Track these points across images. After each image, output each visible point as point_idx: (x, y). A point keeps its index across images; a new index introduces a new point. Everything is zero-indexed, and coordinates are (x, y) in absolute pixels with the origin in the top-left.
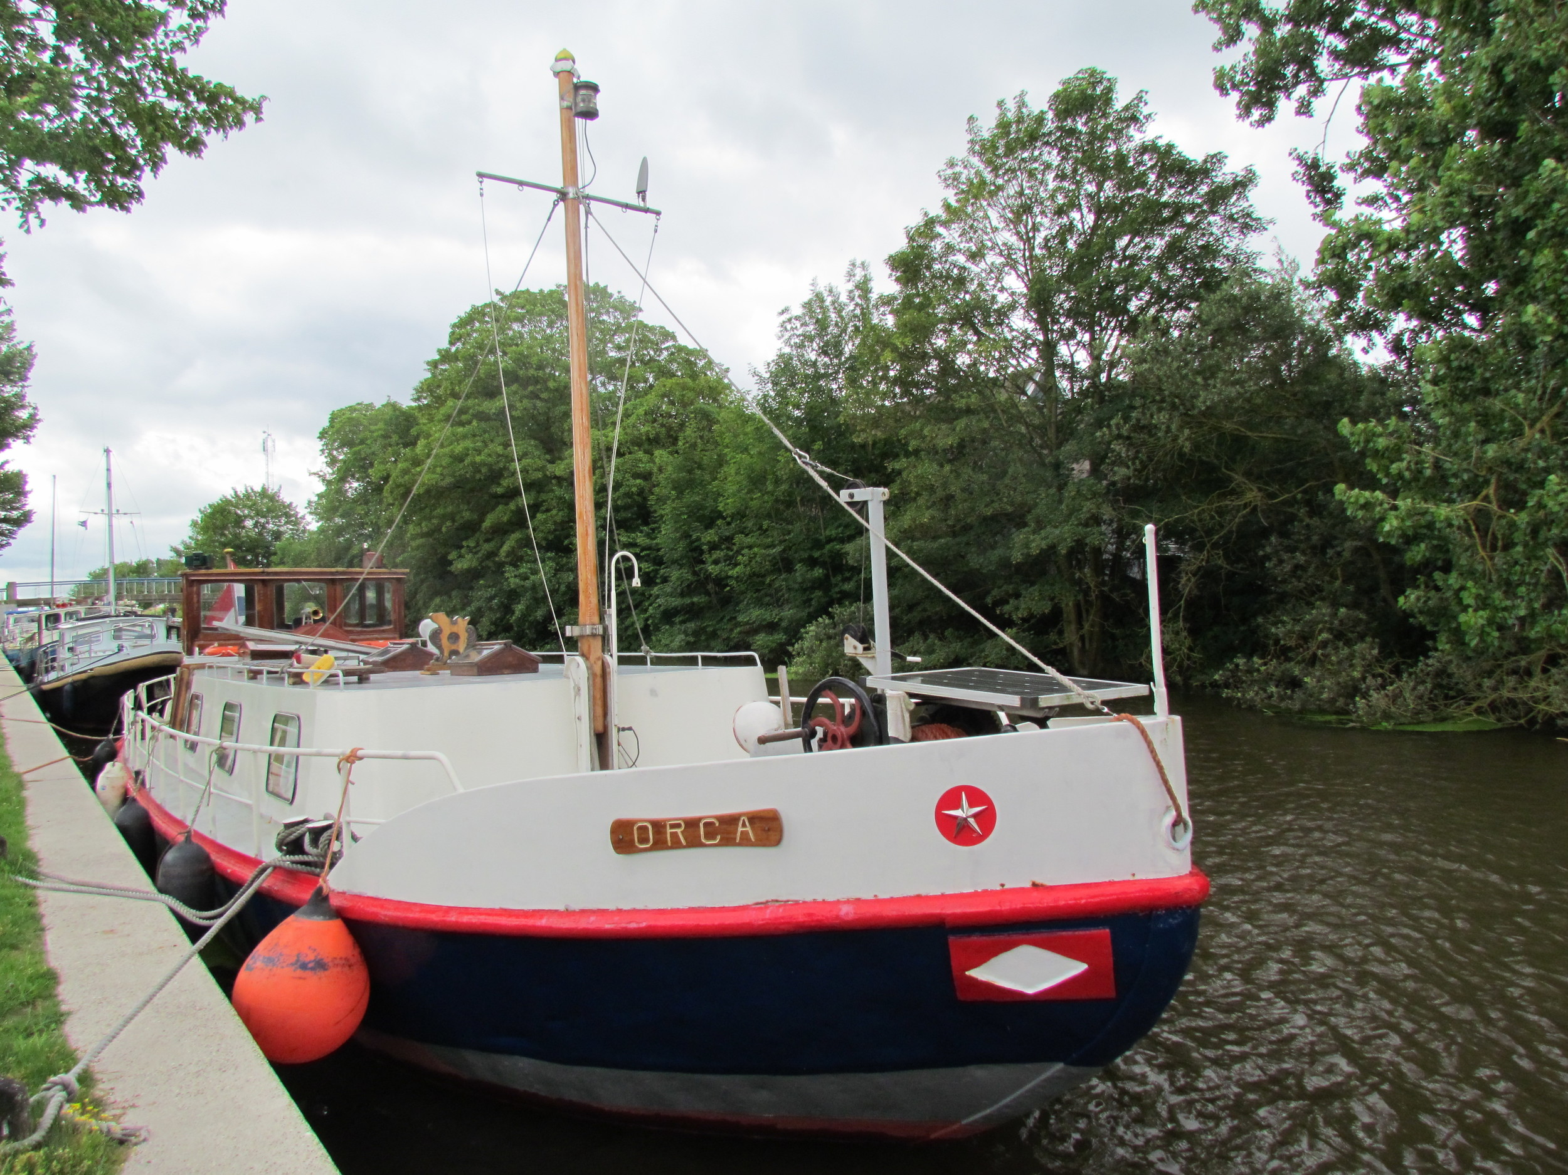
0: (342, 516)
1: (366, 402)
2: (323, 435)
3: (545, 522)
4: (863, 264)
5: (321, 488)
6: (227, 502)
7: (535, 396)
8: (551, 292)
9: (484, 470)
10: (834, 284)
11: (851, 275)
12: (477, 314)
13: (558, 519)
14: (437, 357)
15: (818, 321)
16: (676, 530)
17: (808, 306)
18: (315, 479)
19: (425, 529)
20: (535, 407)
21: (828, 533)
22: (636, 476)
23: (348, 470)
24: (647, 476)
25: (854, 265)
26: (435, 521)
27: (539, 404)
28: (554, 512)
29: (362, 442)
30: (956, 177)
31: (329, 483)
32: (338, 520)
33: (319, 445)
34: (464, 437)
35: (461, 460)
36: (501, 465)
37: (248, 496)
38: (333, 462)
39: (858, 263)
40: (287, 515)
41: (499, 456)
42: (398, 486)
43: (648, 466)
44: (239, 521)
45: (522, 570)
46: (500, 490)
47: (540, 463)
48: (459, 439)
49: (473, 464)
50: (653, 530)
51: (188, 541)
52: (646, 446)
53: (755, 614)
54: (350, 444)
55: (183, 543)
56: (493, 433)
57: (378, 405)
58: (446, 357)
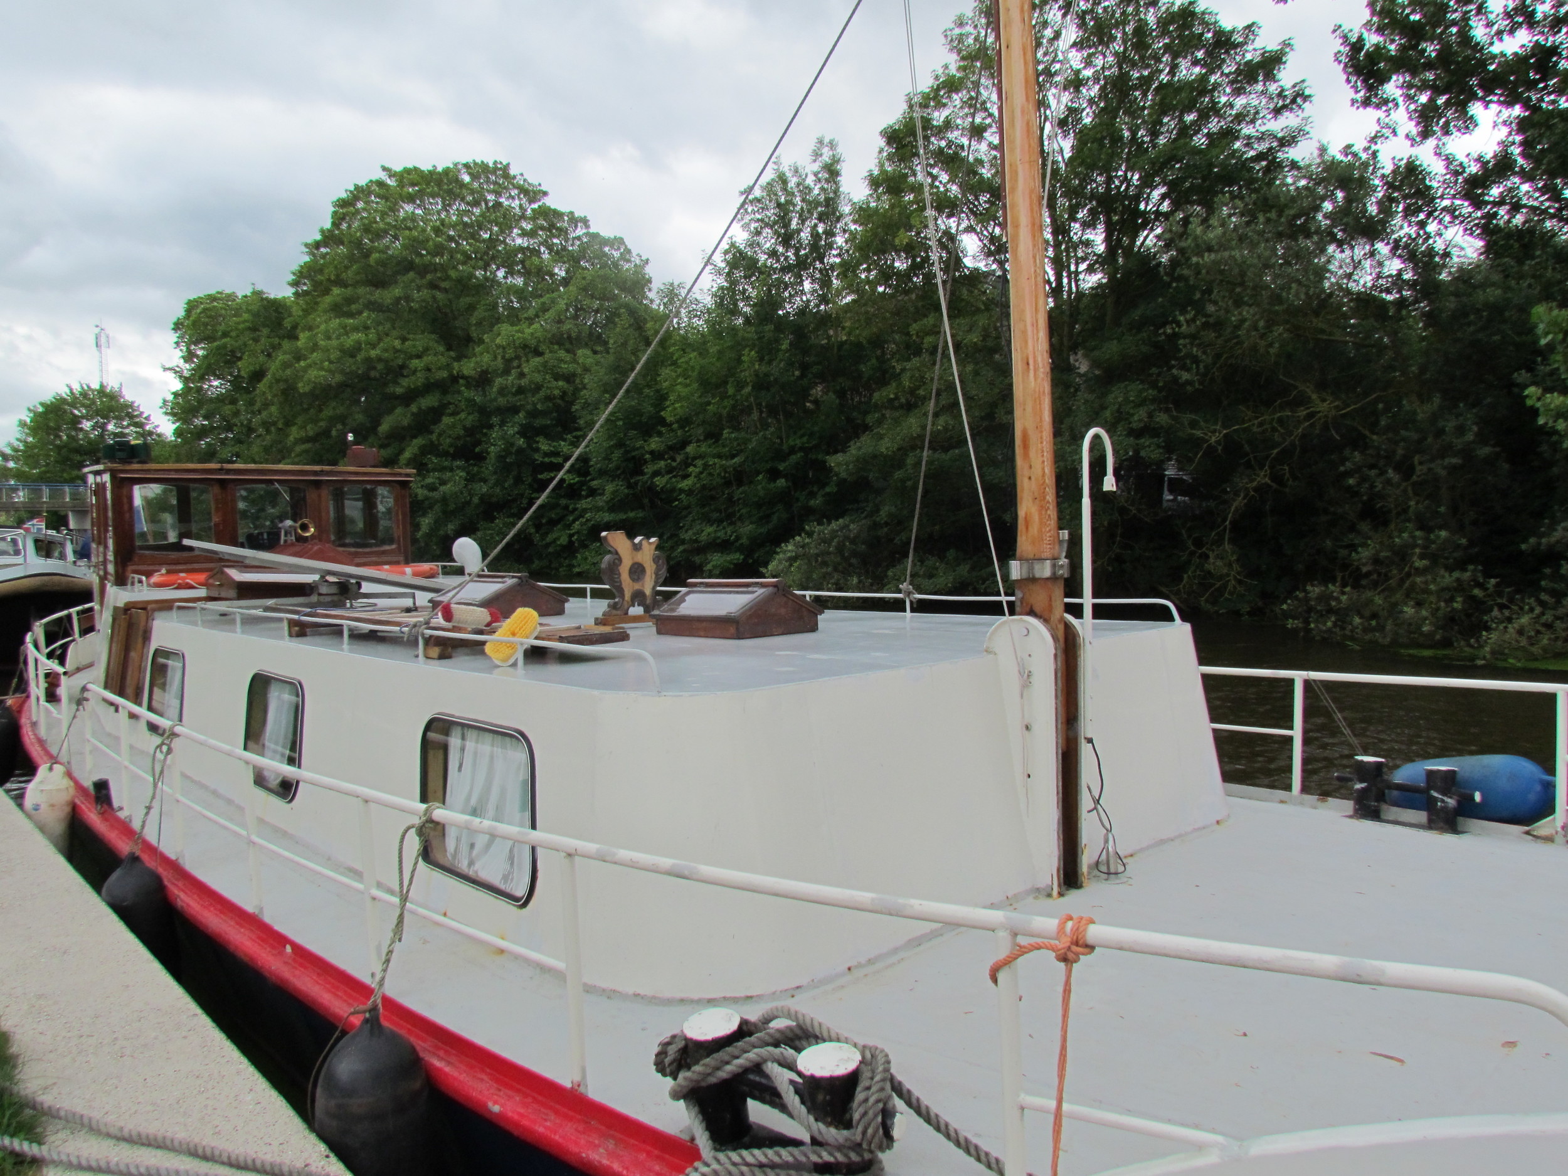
0: (206, 418)
1: (228, 291)
2: (178, 326)
3: (454, 426)
4: (831, 142)
5: (178, 386)
6: (63, 401)
7: (433, 286)
8: (447, 171)
9: (380, 366)
10: (799, 164)
11: (817, 155)
12: (360, 192)
13: (468, 424)
14: (319, 237)
15: (779, 205)
16: (610, 438)
17: (769, 188)
18: (171, 375)
19: (311, 433)
20: (434, 297)
21: (791, 443)
22: (557, 377)
23: (209, 366)
24: (569, 378)
25: (821, 142)
26: (322, 424)
27: (439, 295)
28: (463, 415)
29: (225, 335)
30: (961, 38)
31: (186, 380)
32: (199, 421)
33: (174, 337)
34: (356, 329)
35: (353, 356)
36: (400, 362)
37: (84, 394)
38: (189, 357)
39: (826, 141)
40: (131, 416)
41: (397, 351)
42: (278, 381)
43: (572, 367)
44: (75, 421)
45: (429, 480)
46: (399, 390)
47: (443, 360)
48: (346, 331)
49: (368, 360)
50: (577, 437)
51: (16, 443)
52: (568, 346)
53: (708, 532)
54: (209, 339)
55: (10, 445)
56: (388, 325)
57: (240, 295)
58: (329, 238)
